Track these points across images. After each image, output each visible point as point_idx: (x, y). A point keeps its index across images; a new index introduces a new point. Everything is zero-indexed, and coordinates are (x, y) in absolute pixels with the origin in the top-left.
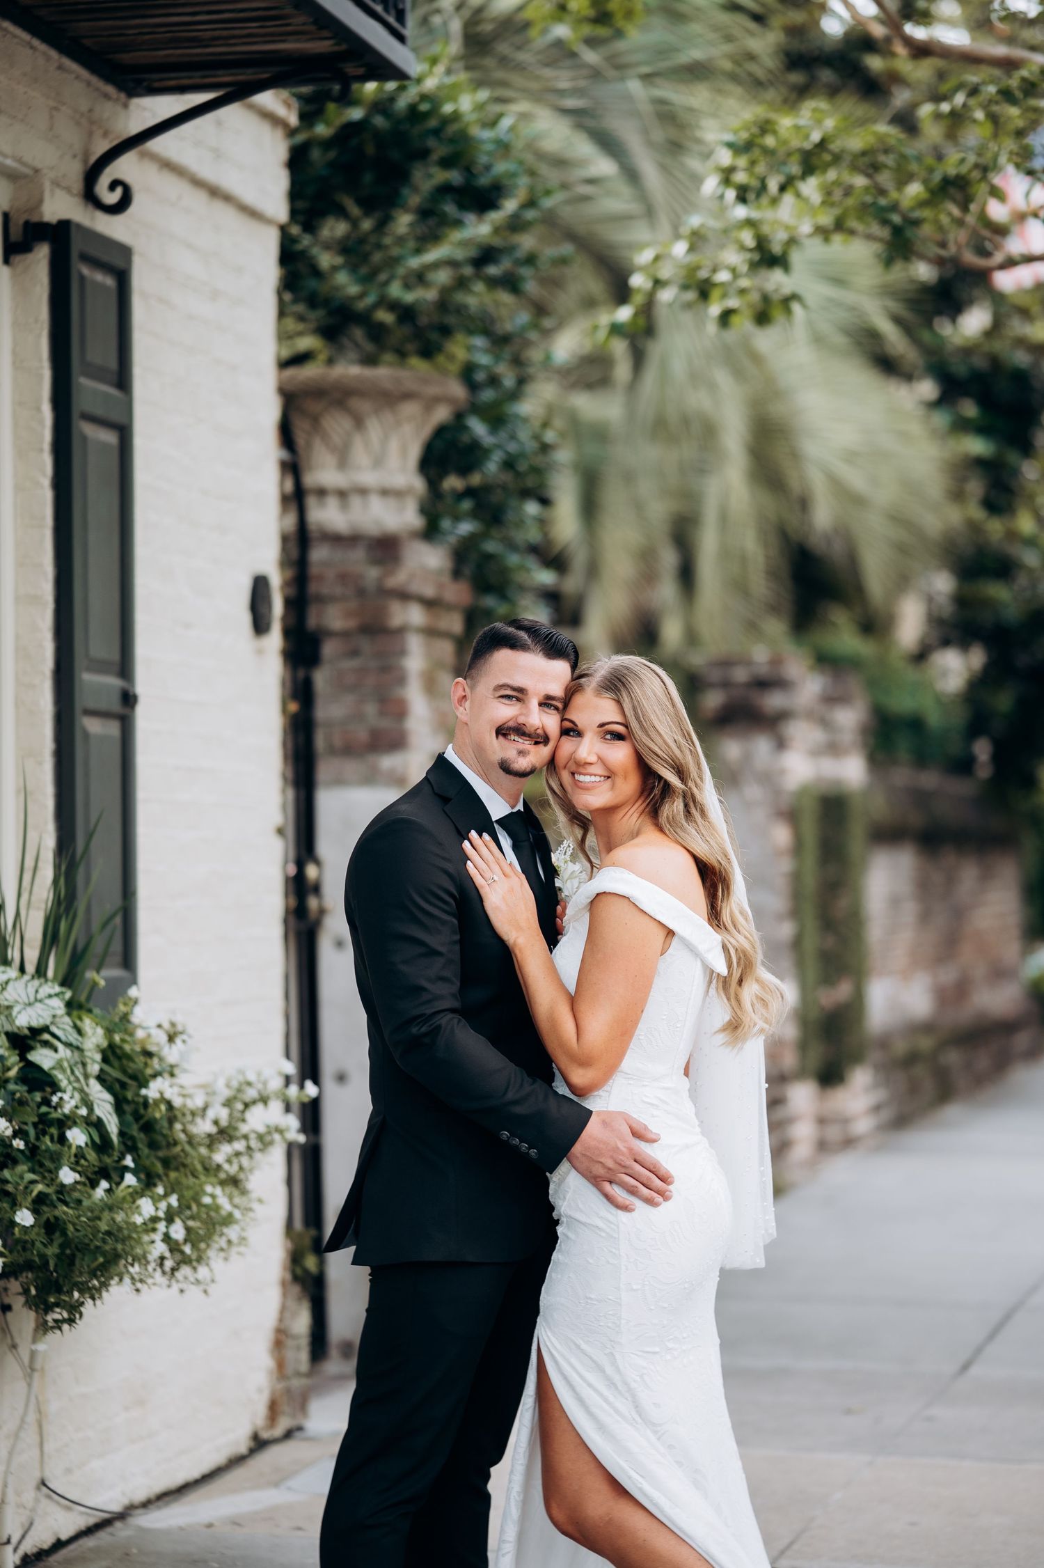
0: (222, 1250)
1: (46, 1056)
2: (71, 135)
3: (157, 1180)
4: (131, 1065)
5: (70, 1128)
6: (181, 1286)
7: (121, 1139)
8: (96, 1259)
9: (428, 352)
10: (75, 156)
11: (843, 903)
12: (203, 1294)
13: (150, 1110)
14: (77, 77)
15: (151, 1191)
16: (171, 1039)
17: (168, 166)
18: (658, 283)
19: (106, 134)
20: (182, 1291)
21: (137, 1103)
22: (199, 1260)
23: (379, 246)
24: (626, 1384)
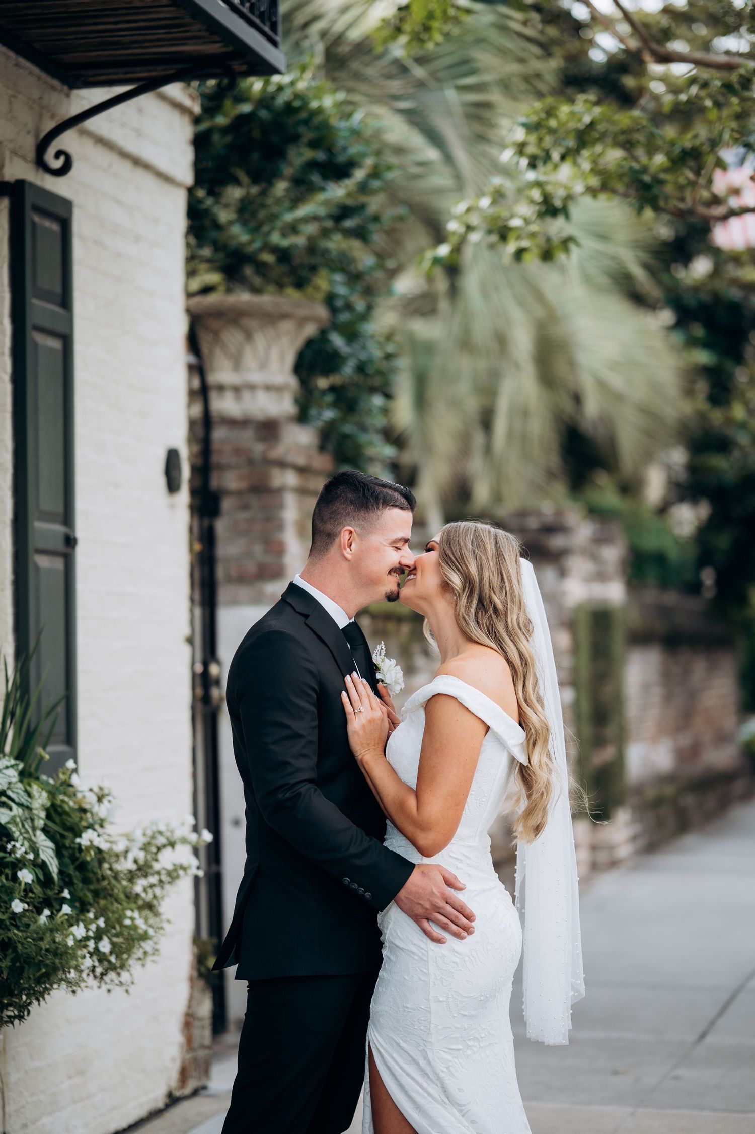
0: (140, 959)
1: (3, 814)
2: (26, 117)
3: (88, 907)
4: (69, 819)
5: (20, 869)
6: (108, 987)
7: (60, 877)
8: (40, 969)
9: (300, 284)
10: (28, 133)
11: (608, 689)
12: (125, 994)
13: (83, 854)
14: (31, 73)
15: (84, 915)
16: (100, 799)
17: (101, 141)
18: (469, 228)
19: (53, 117)
20: (109, 991)
21: (73, 849)
22: (122, 967)
23: (263, 206)
24: (436, 1074)
